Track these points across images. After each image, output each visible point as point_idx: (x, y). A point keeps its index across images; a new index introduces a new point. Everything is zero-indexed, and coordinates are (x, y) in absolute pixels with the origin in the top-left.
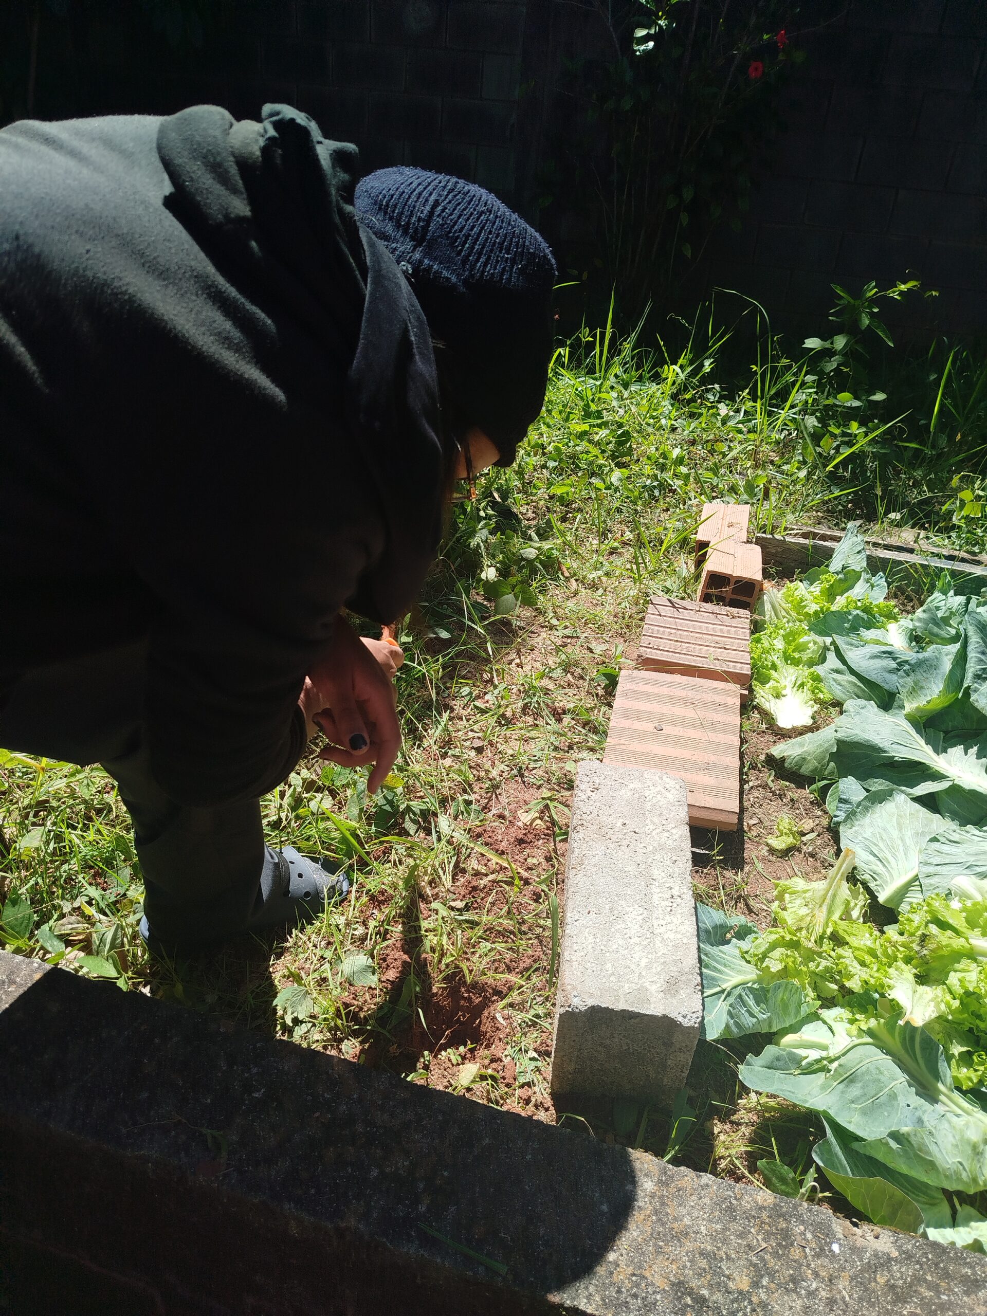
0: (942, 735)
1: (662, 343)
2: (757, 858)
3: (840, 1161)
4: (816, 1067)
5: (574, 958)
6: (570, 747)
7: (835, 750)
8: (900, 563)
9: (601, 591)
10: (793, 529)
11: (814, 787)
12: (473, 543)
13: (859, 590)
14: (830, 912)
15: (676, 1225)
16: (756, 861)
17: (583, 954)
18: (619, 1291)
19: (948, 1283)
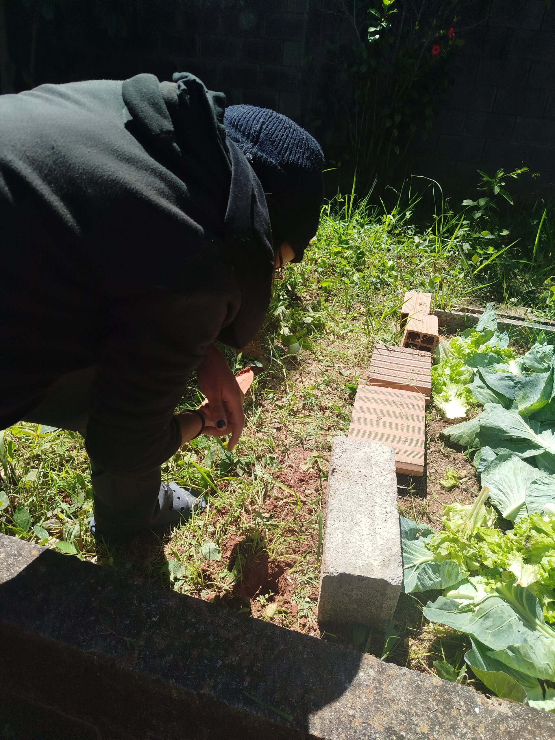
0: (539, 423)
1: (382, 202)
2: (435, 491)
3: (480, 662)
4: (467, 609)
5: (331, 546)
6: (330, 428)
7: (479, 431)
8: (516, 326)
9: (347, 341)
10: (456, 307)
11: (467, 452)
12: (276, 314)
13: (493, 341)
14: (475, 522)
15: (387, 696)
16: (434, 493)
17: (336, 544)
18: (355, 732)
19: (540, 731)
